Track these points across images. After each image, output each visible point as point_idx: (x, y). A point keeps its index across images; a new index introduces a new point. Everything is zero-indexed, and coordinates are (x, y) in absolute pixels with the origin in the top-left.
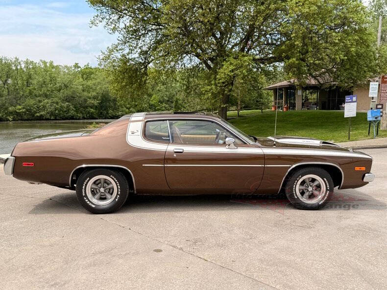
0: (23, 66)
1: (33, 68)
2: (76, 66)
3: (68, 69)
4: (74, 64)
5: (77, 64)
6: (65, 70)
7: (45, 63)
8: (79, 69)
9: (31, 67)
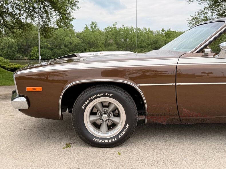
0: (135, 31)
1: (140, 32)
2: (163, 30)
3: (158, 32)
4: (162, 29)
5: (163, 29)
6: (156, 33)
7: (145, 29)
8: (164, 32)
9: (139, 32)
